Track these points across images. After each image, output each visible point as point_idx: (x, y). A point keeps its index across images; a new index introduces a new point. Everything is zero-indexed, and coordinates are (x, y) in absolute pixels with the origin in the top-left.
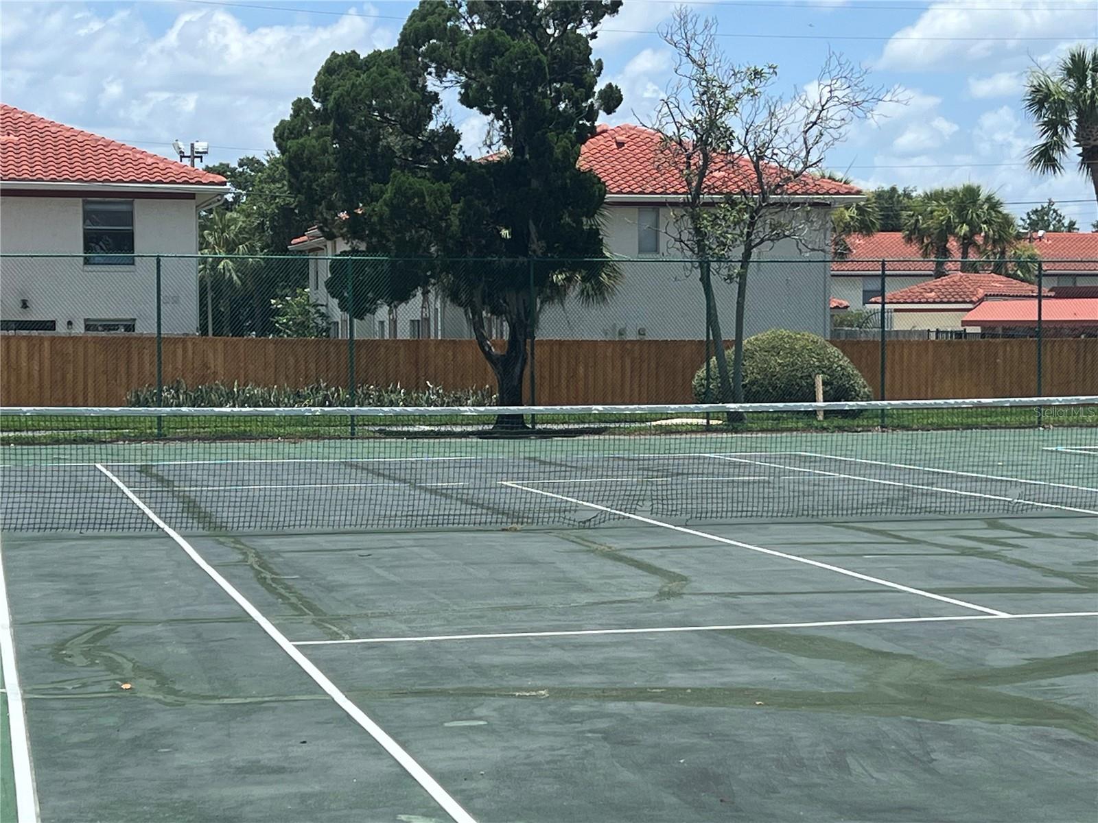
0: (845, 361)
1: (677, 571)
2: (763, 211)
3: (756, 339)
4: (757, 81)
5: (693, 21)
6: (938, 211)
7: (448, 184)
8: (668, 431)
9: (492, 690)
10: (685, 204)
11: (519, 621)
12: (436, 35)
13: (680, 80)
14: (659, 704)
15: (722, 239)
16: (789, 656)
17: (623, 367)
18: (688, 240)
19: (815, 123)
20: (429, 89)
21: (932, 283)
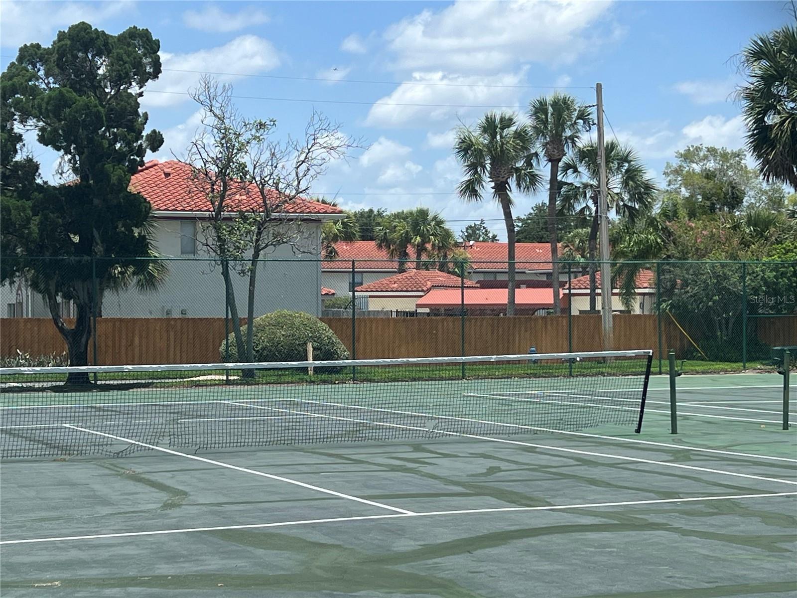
0: (330, 333)
1: (181, 488)
2: (267, 224)
3: (266, 317)
4: (262, 131)
5: (215, 86)
6: (400, 226)
7: (30, 202)
8: (198, 385)
9: (16, 583)
10: (210, 219)
11: (50, 529)
12: (19, 92)
13: (205, 128)
14: (145, 588)
15: (237, 244)
16: (250, 549)
17: (168, 339)
18: (213, 245)
19: (303, 162)
20: (16, 130)
21: (395, 277)
